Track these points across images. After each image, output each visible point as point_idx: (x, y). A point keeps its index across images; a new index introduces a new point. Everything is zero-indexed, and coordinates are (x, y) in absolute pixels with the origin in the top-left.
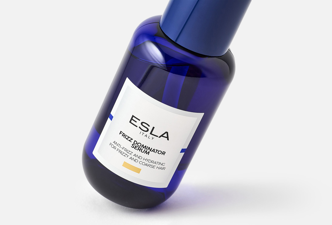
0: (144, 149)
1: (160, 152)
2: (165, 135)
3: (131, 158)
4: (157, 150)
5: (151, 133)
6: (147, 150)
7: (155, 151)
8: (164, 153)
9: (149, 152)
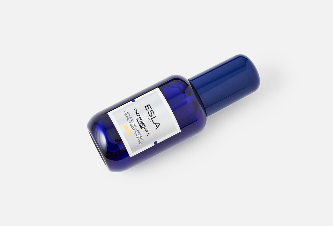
0: (141, 124)
1: (147, 132)
2: (158, 125)
3: (131, 124)
4: (147, 130)
5: (152, 119)
6: (143, 126)
7: (146, 130)
8: (148, 134)
9: (143, 128)
